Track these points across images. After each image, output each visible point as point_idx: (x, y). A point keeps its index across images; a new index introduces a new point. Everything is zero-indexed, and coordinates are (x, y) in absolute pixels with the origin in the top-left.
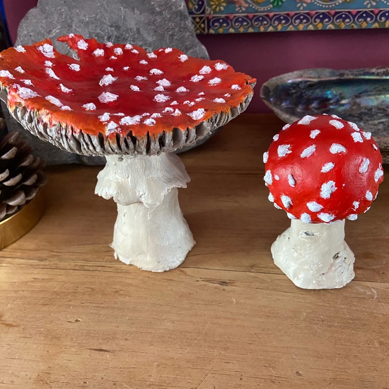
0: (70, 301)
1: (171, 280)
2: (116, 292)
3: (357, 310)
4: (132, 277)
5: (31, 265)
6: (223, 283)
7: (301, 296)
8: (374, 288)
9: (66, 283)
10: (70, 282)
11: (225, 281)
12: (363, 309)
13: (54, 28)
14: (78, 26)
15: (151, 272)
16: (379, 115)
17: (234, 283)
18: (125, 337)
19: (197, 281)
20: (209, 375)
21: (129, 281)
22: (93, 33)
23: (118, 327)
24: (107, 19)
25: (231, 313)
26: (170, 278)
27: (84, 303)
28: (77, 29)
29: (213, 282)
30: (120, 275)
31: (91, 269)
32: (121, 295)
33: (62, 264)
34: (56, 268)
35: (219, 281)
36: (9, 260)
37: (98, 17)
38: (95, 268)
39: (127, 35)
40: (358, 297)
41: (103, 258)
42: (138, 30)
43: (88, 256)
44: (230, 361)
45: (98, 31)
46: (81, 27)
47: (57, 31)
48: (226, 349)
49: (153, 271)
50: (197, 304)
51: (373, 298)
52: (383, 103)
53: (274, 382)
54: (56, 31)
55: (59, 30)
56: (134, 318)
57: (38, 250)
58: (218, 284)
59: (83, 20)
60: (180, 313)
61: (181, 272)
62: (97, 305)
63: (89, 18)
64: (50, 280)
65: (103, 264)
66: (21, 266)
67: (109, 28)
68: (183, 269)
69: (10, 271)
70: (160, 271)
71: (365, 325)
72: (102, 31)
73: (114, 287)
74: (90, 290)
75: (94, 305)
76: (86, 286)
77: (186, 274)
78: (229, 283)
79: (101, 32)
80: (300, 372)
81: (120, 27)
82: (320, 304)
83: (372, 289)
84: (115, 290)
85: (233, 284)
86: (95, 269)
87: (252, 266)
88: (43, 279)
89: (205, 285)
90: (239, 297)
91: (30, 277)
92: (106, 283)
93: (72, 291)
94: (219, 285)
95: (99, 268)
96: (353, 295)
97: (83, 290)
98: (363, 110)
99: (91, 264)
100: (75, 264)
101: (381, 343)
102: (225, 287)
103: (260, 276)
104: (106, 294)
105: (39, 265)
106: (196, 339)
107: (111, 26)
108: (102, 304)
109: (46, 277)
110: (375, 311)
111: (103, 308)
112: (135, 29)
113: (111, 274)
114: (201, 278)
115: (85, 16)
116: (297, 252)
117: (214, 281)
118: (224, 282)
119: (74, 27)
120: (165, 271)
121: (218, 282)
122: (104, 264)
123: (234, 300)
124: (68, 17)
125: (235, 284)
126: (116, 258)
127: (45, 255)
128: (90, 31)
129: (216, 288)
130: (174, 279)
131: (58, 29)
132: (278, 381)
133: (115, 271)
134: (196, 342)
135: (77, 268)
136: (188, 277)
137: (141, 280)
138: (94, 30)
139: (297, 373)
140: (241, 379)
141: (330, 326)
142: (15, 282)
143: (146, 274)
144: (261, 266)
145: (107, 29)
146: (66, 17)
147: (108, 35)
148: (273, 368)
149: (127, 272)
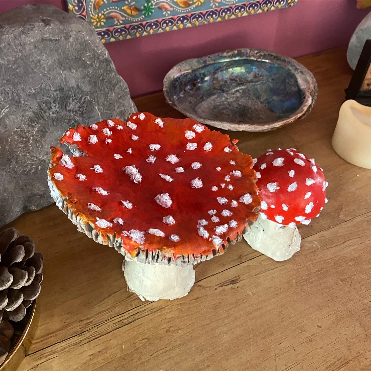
0: (139, 359)
1: (198, 298)
2: (168, 331)
3: (317, 262)
4: (169, 311)
5: (75, 344)
6: (233, 282)
7: (283, 267)
9: (122, 344)
10: (124, 342)
11: (233, 279)
12: (319, 260)
13: (2, 109)
14: (26, 100)
15: (179, 298)
16: (233, 85)
17: (239, 278)
19: (216, 289)
20: (277, 359)
21: (169, 316)
22: (41, 102)
23: (194, 360)
24: (51, 86)
25: (256, 304)
26: (196, 297)
27: (152, 355)
28: (26, 103)
29: (226, 284)
30: (158, 313)
31: (130, 321)
32: (173, 332)
33: (103, 328)
34: (99, 335)
35: (230, 282)
37: (43, 87)
38: (133, 318)
39: (70, 93)
40: (312, 252)
41: (131, 305)
43: (117, 310)
44: (281, 342)
45: (46, 98)
46: (30, 100)
47: (6, 111)
48: (272, 334)
49: (180, 297)
50: (230, 309)
51: (319, 249)
53: (311, 341)
55: (8, 109)
56: (198, 346)
57: (66, 327)
58: (231, 284)
59: (30, 92)
60: (225, 323)
61: (199, 287)
62: (164, 350)
63: (35, 89)
64: (106, 349)
65: (136, 310)
66: (67, 349)
67: (55, 93)
68: (199, 284)
69: (62, 360)
70: (186, 295)
71: (327, 272)
72: (49, 97)
73: (163, 327)
74: (146, 340)
75: (161, 352)
76: (140, 339)
77: (204, 288)
78: (237, 279)
79: (48, 98)
80: (319, 325)
81: (63, 88)
82: (297, 268)
83: (314, 242)
84: (165, 329)
85: (239, 280)
86: (133, 319)
87: (240, 257)
88: (99, 352)
89: (223, 290)
90: (251, 288)
91: (86, 356)
92: (153, 327)
93: (133, 350)
94: (232, 285)
95: (136, 316)
96: (308, 252)
97: (141, 343)
98: (221, 83)
99: (126, 316)
100: (114, 322)
101: (342, 280)
102: (237, 285)
103: (250, 263)
104: (162, 338)
105: (82, 340)
106: (250, 338)
108: (166, 347)
109: (98, 349)
110: (325, 258)
111: (170, 350)
112: (75, 86)
113: (151, 317)
114: (216, 285)
115: (30, 89)
116: (273, 239)
117: (226, 283)
118: (233, 281)
119: (23, 102)
120: (189, 293)
121: (229, 283)
122: (137, 310)
123: (250, 293)
124: (15, 95)
125: (241, 279)
126: (144, 300)
127: (78, 328)
128: (38, 101)
129: (232, 288)
130: (199, 296)
132: (313, 339)
133: (150, 312)
134: (252, 340)
135: (118, 326)
136: (208, 289)
137: (177, 310)
139: (318, 326)
140: (295, 350)
141: (312, 283)
142: (77, 368)
143: (176, 303)
144: (245, 254)
145: (53, 95)
146: (12, 95)
147: (54, 99)
148: (305, 331)
149: (161, 309)
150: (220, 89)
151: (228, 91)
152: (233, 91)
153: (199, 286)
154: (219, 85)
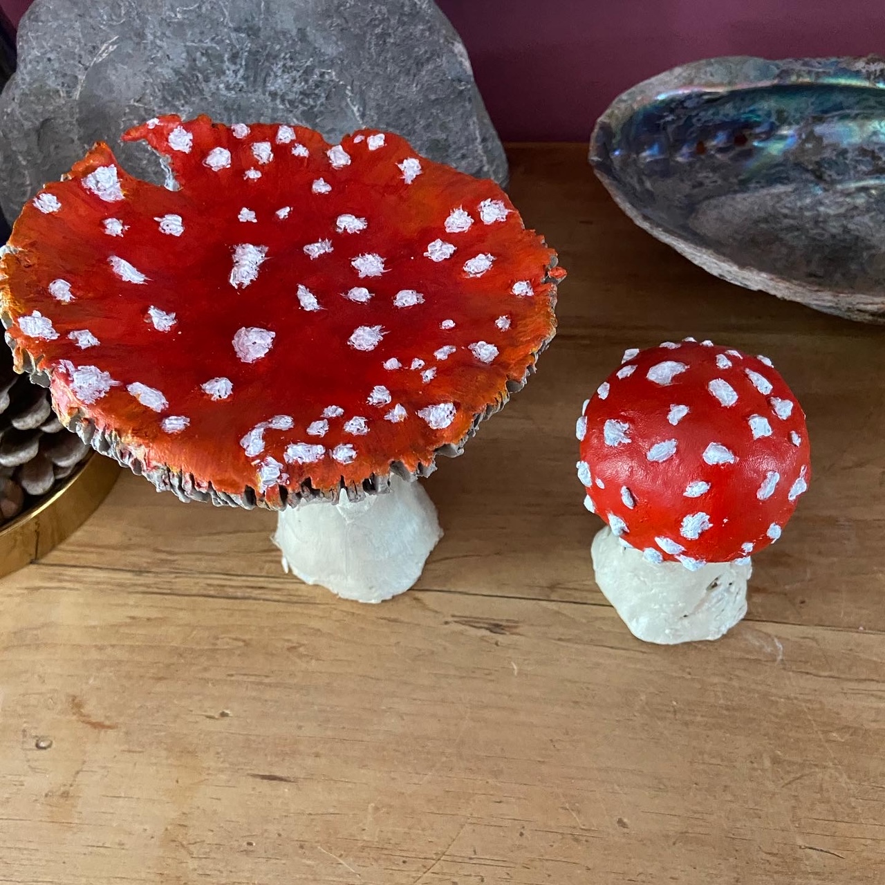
0: (206, 669)
1: (395, 621)
2: (291, 649)
3: (741, 689)
4: (321, 614)
5: (120, 585)
6: (496, 628)
7: (640, 656)
8: (779, 638)
9: (194, 628)
10: (201, 626)
11: (501, 623)
12: (753, 686)
13: (103, 43)
14: (159, 34)
15: (356, 602)
16: (863, 168)
17: (516, 627)
18: (314, 750)
19: (446, 623)
21: (315, 624)
22: (197, 48)
23: (300, 727)
24: (227, 13)
25: (510, 696)
26: (393, 616)
27: (232, 675)
28: (158, 42)
29: (476, 625)
30: (297, 608)
31: (239, 594)
32: (301, 656)
33: (182, 583)
34: (169, 591)
35: (487, 623)
36: (74, 572)
37: (204, 10)
38: (248, 592)
39: (277, 47)
40: (747, 659)
41: (261, 569)
42: (301, 31)
43: (230, 564)
44: (504, 799)
45: (208, 43)
46: (168, 37)
47: (111, 49)
48: (498, 773)
49: (361, 601)
50: (446, 676)
51: (774, 660)
52: (874, 139)
54: (107, 48)
55: (115, 47)
56: (328, 709)
57: (128, 547)
58: (487, 629)
59: (170, 17)
60: (415, 697)
61: (414, 602)
62: (258, 679)
63: (185, 12)
64: (163, 620)
65: (261, 582)
66: (102, 587)
67: (233, 35)
68: (419, 595)
69: (81, 600)
70: (373, 602)
71: (752, 720)
72: (217, 43)
73: (286, 638)
74: (241, 644)
75: (252, 679)
76: (234, 637)
77: (425, 607)
78: (508, 627)
79: (214, 45)
80: (625, 820)
81: (259, 29)
82: (674, 674)
83: (776, 640)
84: (290, 645)
85: (514, 630)
86: (247, 595)
87: (553, 587)
88: (149, 619)
89: (462, 633)
90: (525, 660)
91: (120, 615)
92: (272, 630)
93: (206, 647)
94: (487, 633)
95: (255, 593)
96: (738, 654)
97: (228, 644)
98: (828, 154)
99: (237, 582)
100: (209, 581)
101: (776, 761)
102: (500, 638)
103: (567, 609)
104: (272, 655)
105: (135, 585)
106: (443, 753)
107: (237, 30)
108: (267, 676)
109: (154, 614)
110: (774, 691)
111: (270, 685)
112: (294, 32)
113: (280, 608)
114: (453, 616)
115: (172, 9)
116: (639, 579)
117: (478, 622)
118: (497, 626)
119: (150, 37)
120: (383, 601)
121: (486, 626)
122: (264, 582)
123: (515, 667)
124: (134, 14)
125: (517, 630)
126: (286, 571)
127: (144, 560)
128: (189, 44)
129: (482, 639)
130: (402, 619)
131: (113, 44)
132: (585, 839)
133: (285, 599)
134: (444, 759)
135: (212, 593)
136: (428, 613)
137: (338, 621)
138: (196, 41)
139: (620, 822)
141: (686, 724)
142: (94, 627)
143: (347, 607)
144: (571, 585)
145: (229, 38)
146: (128, 13)
147: (231, 50)
148: (579, 812)
149: (309, 602)
150: (813, 172)
151: (833, 182)
152: (853, 185)
153: (416, 599)
154: (817, 159)
